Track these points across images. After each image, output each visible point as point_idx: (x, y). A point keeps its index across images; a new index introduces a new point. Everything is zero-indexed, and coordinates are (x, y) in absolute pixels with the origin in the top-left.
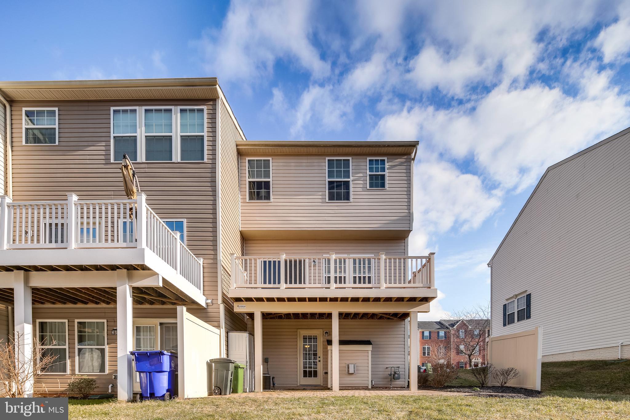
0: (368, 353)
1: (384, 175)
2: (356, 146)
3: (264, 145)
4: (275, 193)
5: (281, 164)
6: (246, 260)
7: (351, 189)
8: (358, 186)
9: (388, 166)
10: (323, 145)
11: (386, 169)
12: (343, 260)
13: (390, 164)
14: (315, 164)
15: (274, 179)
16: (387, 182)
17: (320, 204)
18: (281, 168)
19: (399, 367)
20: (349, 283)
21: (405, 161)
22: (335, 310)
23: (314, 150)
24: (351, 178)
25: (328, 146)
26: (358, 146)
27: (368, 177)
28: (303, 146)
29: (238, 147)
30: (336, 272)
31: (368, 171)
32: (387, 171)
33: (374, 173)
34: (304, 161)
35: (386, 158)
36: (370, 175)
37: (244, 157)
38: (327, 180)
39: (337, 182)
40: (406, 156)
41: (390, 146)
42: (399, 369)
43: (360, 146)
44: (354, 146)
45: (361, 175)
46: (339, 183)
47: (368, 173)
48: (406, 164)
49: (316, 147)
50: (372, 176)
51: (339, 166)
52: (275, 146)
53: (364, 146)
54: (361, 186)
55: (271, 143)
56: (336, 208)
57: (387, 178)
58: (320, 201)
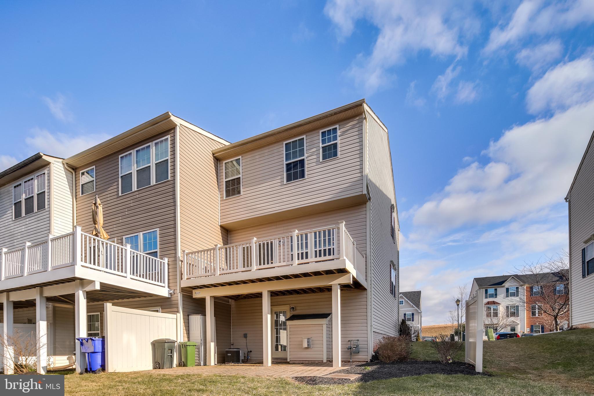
0: (323, 326)
1: (336, 143)
2: (306, 123)
3: (232, 148)
4: (244, 186)
5: (248, 159)
6: (226, 249)
7: (306, 166)
8: (312, 161)
9: (339, 133)
10: (277, 133)
11: (338, 136)
12: (304, 236)
13: (342, 130)
14: (275, 151)
15: (244, 174)
16: (339, 149)
17: (280, 187)
18: (248, 163)
19: (358, 340)
20: (312, 258)
21: (357, 122)
22: (265, 290)
23: (272, 139)
24: (306, 155)
25: (282, 132)
26: (307, 123)
27: (321, 150)
28: (261, 139)
29: (215, 155)
30: (298, 249)
31: (321, 144)
32: (339, 138)
33: (327, 144)
34: (266, 151)
35: (337, 126)
36: (323, 147)
37: (221, 162)
38: (285, 163)
39: (293, 162)
40: (358, 117)
41: (337, 113)
42: (359, 342)
43: (309, 122)
44: (303, 124)
45: (315, 149)
46: (295, 164)
47: (321, 145)
48: (358, 126)
49: (272, 136)
50: (325, 147)
51: (295, 147)
52: (240, 146)
53: (312, 121)
54: (315, 160)
55: (238, 144)
56: (293, 188)
57: (339, 146)
58: (279, 184)
